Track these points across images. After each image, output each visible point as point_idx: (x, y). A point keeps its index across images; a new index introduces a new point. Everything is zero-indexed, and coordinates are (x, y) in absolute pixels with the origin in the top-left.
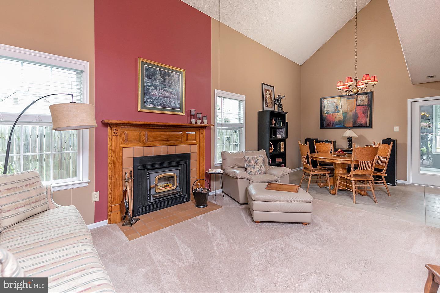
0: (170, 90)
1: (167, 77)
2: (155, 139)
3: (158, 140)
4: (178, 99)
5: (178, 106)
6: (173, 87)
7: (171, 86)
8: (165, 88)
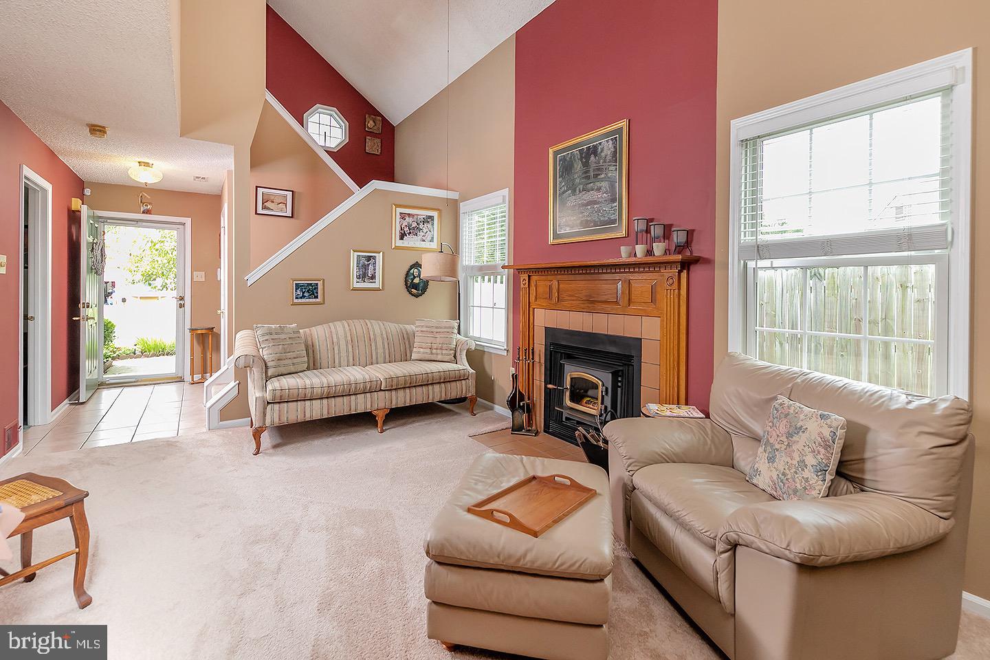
0: (598, 184)
1: (592, 158)
2: (570, 296)
3: (575, 298)
4: (613, 200)
5: (613, 217)
6: (603, 176)
7: (599, 175)
8: (588, 184)
